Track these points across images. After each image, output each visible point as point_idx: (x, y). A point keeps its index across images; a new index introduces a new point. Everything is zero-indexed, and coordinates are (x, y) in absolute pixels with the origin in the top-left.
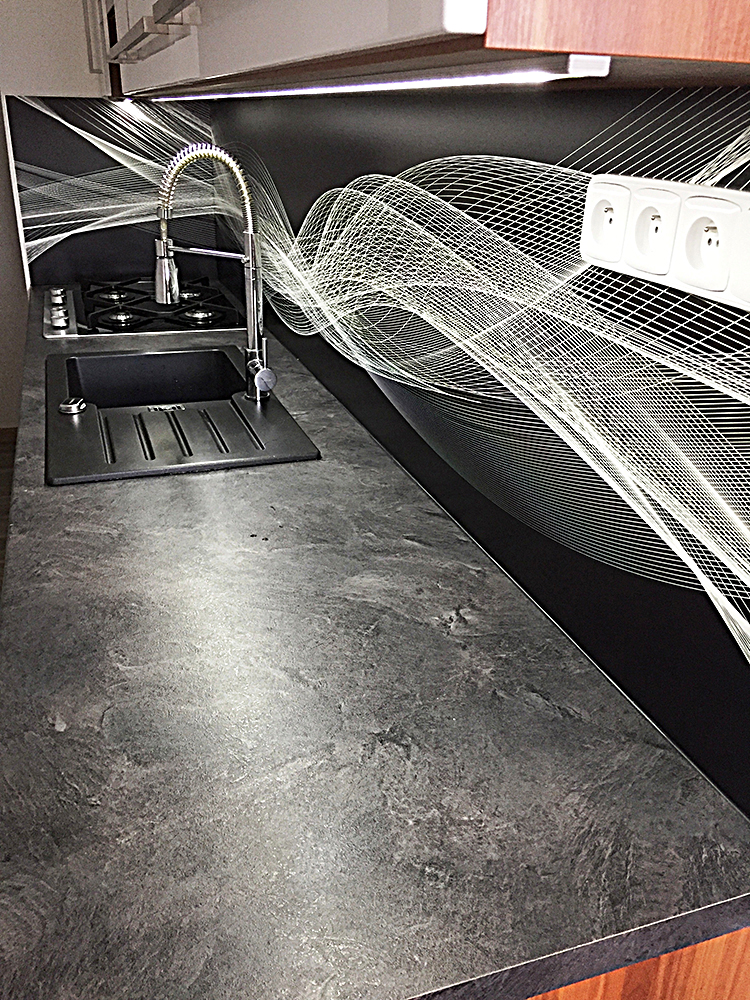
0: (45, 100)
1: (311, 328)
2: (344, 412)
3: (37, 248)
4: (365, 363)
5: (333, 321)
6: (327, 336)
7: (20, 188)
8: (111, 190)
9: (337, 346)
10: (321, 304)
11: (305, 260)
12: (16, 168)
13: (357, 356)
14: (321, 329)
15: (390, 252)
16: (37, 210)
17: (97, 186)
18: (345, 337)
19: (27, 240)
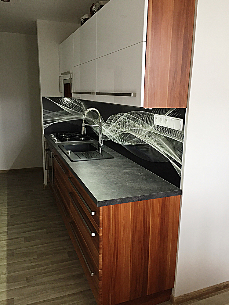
0: (50, 98)
1: (108, 139)
2: (116, 152)
3: (46, 126)
4: (121, 143)
5: (114, 137)
6: (112, 140)
7: (43, 114)
8: (62, 115)
9: (115, 141)
10: (111, 134)
11: (107, 127)
12: (43, 111)
13: (119, 142)
14: (111, 138)
15: (126, 124)
16: (46, 119)
17: (59, 114)
18: (116, 139)
19: (44, 125)
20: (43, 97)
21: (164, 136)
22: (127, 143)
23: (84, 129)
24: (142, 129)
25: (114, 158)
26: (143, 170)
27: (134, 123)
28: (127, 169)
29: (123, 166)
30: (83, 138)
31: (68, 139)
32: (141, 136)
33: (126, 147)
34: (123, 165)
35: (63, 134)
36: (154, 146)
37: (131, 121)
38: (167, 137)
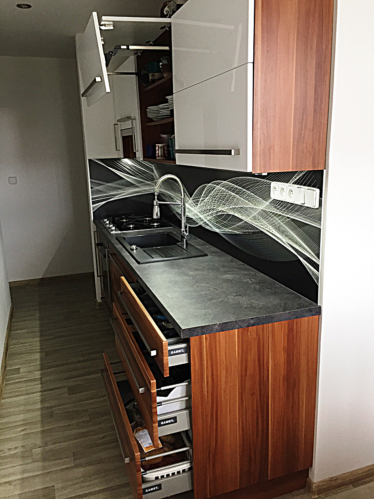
0: (101, 160)
1: (197, 224)
2: (210, 246)
3: (96, 206)
4: (217, 230)
5: (205, 220)
6: (203, 225)
7: (92, 188)
8: (121, 187)
9: (207, 227)
10: (202, 217)
11: (194, 204)
12: (91, 181)
13: (214, 229)
14: (201, 223)
15: (224, 199)
16: (96, 195)
17: (117, 186)
18: (210, 224)
19: (93, 204)
20: (89, 160)
21: (289, 218)
22: (227, 230)
23: (156, 210)
24: (252, 206)
25: (207, 255)
26: (255, 275)
27: (238, 196)
28: (227, 274)
29: (222, 269)
30: (155, 224)
31: (131, 226)
32: (250, 219)
33: (226, 237)
34: (223, 266)
35: (123, 219)
36: (273, 235)
37: (234, 194)
38: (293, 220)
